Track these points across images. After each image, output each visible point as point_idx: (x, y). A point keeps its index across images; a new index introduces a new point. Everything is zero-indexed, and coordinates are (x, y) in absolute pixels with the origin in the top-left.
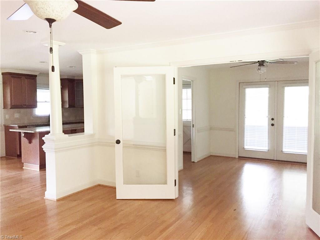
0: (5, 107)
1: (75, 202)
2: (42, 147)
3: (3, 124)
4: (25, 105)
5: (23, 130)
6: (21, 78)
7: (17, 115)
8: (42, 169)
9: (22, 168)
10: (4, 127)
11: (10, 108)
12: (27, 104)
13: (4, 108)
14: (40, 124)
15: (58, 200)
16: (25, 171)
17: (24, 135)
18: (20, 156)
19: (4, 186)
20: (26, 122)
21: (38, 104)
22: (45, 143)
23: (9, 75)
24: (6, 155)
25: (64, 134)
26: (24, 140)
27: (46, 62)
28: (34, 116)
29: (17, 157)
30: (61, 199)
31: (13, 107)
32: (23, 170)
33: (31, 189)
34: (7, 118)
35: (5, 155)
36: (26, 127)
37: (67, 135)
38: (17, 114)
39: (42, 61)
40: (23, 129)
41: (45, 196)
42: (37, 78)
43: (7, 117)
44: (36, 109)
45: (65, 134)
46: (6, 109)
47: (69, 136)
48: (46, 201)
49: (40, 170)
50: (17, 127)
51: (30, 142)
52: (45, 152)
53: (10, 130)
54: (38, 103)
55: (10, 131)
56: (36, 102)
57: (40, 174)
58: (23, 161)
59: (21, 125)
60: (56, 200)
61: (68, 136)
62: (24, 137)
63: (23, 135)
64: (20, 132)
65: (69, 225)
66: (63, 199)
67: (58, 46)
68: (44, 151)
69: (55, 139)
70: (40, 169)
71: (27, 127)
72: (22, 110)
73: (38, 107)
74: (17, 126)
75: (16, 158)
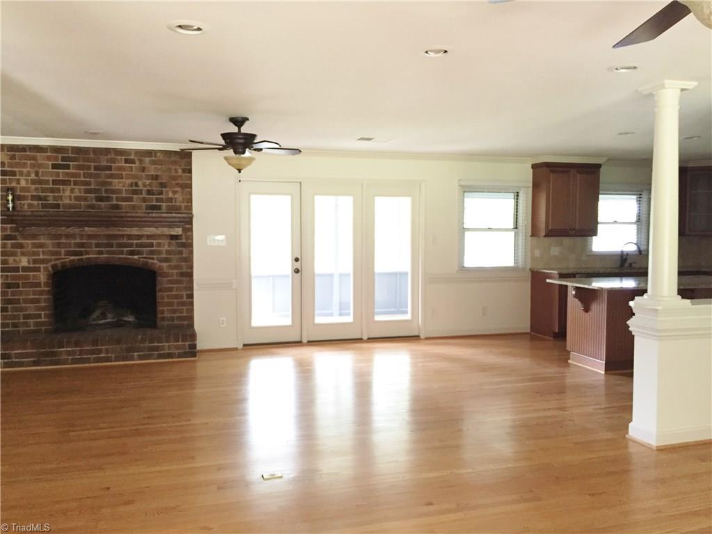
0: (534, 233)
1: (704, 464)
2: (628, 322)
3: (529, 267)
4: (574, 230)
5: (571, 282)
6: (568, 171)
7: (555, 251)
8: (611, 370)
9: (567, 362)
10: (530, 273)
11: (545, 236)
12: (577, 228)
13: (531, 236)
14: (601, 271)
15: (661, 450)
16: (572, 369)
17: (576, 293)
18: (561, 335)
19: (537, 393)
20: (572, 266)
21: (600, 227)
22: (634, 314)
23: (545, 168)
24: (531, 331)
25: (680, 297)
26: (573, 304)
27: (633, 133)
28: (589, 254)
29: (554, 337)
30: (666, 449)
31: (550, 234)
32: (568, 365)
33: (594, 409)
34: (536, 256)
35: (529, 331)
36: (575, 277)
37: (689, 301)
38: (555, 248)
39: (622, 132)
40: (568, 279)
41: (627, 433)
42: (601, 169)
43: (537, 253)
44: (594, 237)
45: (683, 297)
46: (536, 238)
47: (693, 304)
48: (631, 444)
49: (605, 373)
50: (558, 276)
51: (587, 310)
52: (633, 334)
53: (548, 281)
54: (599, 225)
55: (548, 283)
56: (596, 223)
57: (606, 381)
58: (568, 348)
59: (564, 272)
60: (655, 448)
61: (690, 304)
62: (576, 296)
63: (574, 293)
64: (567, 286)
65: (695, 514)
66: (670, 448)
67: (679, 91)
68: (631, 332)
69: (660, 308)
70: (606, 371)
71: (577, 275)
72: (566, 241)
73: (598, 234)
74: (556, 272)
75: (552, 339)
